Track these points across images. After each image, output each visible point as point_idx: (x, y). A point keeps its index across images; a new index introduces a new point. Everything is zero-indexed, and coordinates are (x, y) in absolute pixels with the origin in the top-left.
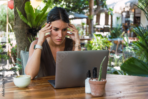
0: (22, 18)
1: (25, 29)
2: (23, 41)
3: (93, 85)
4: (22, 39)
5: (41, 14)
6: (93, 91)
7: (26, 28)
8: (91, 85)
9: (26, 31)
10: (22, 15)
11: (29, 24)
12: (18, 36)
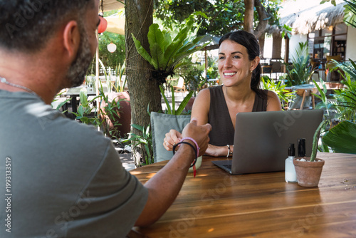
0: (141, 51)
1: (146, 71)
2: (143, 93)
3: (302, 168)
4: (140, 90)
5: (175, 45)
6: (302, 177)
7: (147, 69)
8: (299, 168)
9: (147, 76)
10: (141, 47)
11: (153, 62)
12: (134, 84)
